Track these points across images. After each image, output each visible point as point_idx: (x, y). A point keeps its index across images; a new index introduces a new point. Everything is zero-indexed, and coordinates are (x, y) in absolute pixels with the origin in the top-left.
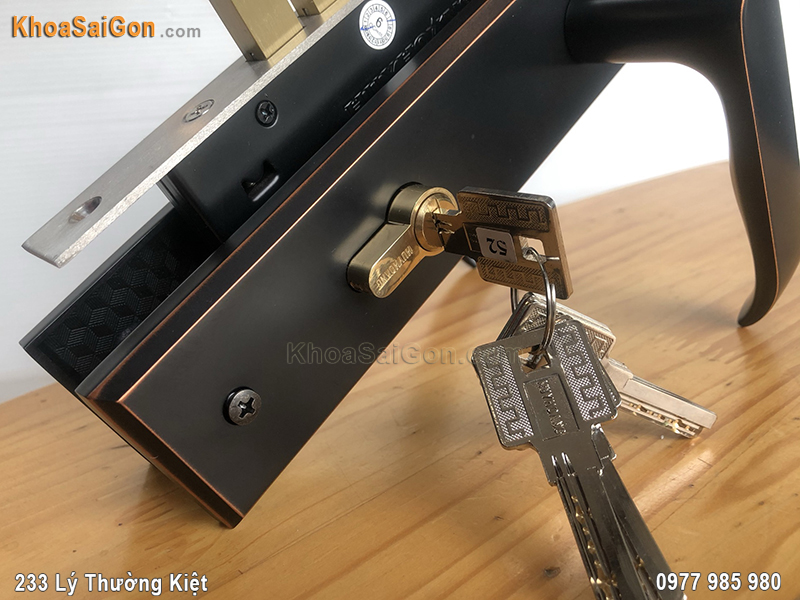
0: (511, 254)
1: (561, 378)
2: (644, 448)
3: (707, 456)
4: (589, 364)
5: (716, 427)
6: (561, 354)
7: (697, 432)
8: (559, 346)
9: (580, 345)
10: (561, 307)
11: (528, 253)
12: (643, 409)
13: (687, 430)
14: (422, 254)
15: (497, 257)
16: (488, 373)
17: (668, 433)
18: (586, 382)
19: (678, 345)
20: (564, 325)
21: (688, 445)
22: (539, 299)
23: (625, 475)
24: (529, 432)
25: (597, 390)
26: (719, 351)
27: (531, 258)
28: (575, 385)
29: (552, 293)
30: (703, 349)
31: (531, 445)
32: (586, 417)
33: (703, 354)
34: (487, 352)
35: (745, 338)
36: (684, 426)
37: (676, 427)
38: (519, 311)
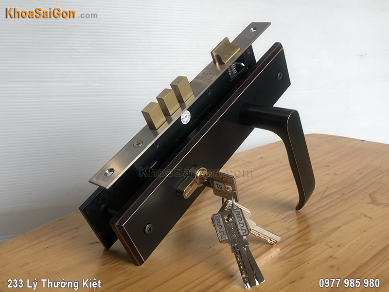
0: (223, 189)
1: (236, 224)
2: (259, 247)
3: (278, 250)
4: (243, 220)
5: (281, 242)
6: (236, 217)
7: (275, 243)
8: (235, 215)
9: (241, 215)
10: (236, 204)
11: (228, 189)
12: (259, 235)
13: (272, 242)
14: (198, 186)
15: (219, 189)
16: (216, 222)
17: (267, 242)
18: (242, 225)
19: (275, 216)
20: (236, 209)
21: (273, 247)
22: (230, 202)
23: (254, 254)
24: (227, 238)
25: (245, 227)
26: (287, 218)
27: (228, 190)
28: (239, 226)
29: (234, 200)
30: (282, 218)
31: (227, 242)
32: (242, 234)
33: (282, 219)
34: (216, 216)
35: (298, 214)
36: (271, 241)
37: (269, 240)
38: (225, 204)
